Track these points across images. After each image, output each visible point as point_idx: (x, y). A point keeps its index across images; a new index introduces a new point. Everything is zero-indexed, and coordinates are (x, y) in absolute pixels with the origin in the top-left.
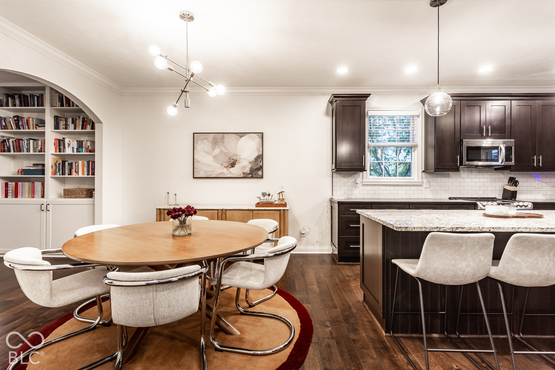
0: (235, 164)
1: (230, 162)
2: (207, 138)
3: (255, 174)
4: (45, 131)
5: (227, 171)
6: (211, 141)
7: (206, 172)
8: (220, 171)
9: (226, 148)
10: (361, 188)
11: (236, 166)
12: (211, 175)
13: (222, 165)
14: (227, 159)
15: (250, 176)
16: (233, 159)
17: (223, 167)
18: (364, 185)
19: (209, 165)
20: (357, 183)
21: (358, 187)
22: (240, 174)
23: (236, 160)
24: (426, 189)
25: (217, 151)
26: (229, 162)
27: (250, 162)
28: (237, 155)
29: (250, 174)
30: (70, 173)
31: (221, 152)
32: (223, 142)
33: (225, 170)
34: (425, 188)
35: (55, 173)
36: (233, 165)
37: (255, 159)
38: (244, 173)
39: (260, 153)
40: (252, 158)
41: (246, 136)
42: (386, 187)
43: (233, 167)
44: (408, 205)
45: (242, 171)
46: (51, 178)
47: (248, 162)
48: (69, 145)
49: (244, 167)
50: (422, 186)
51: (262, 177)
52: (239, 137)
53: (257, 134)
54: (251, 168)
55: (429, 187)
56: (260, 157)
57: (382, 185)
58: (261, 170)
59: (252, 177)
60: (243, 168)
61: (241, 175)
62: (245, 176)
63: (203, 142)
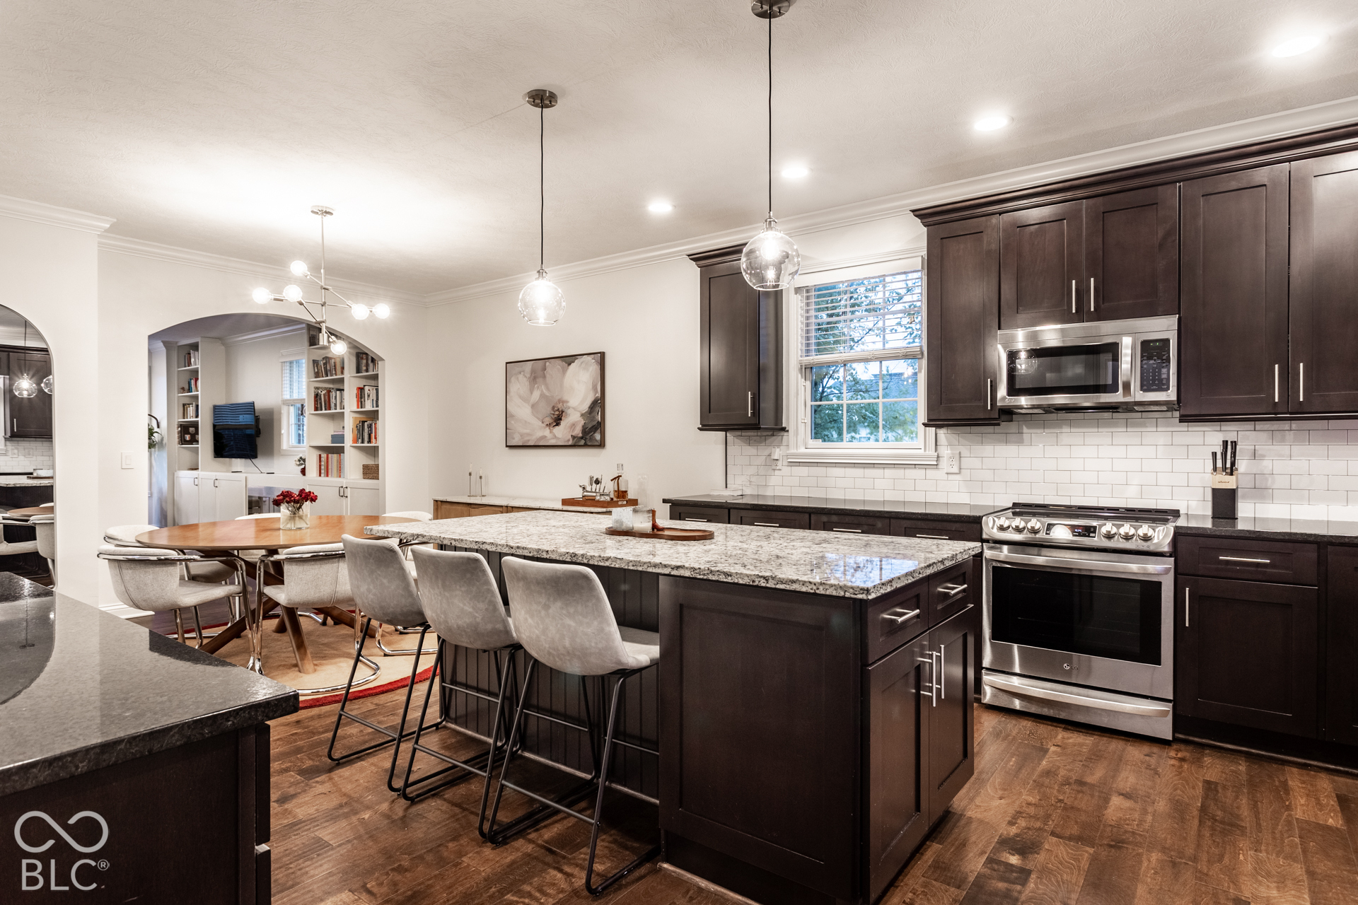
0: (561, 419)
1: (554, 415)
2: (524, 371)
3: (590, 439)
4: (343, 378)
5: (551, 432)
6: (528, 375)
7: (522, 435)
8: (539, 434)
9: (548, 389)
10: (786, 470)
11: (562, 422)
12: (529, 440)
13: (543, 423)
14: (549, 410)
15: (582, 442)
16: (558, 410)
17: (544, 425)
18: (792, 464)
19: (526, 421)
20: (777, 460)
21: (778, 468)
22: (568, 438)
23: (563, 412)
24: (951, 477)
25: (536, 395)
26: (552, 416)
27: (582, 415)
28: (563, 402)
29: (582, 438)
30: (370, 441)
31: (542, 396)
32: (544, 377)
33: (547, 432)
34: (947, 474)
35: (355, 441)
36: (557, 421)
37: (589, 408)
38: (573, 437)
39: (597, 395)
40: (585, 407)
41: (576, 361)
42: (843, 470)
43: (558, 424)
44: (807, 516)
45: (571, 434)
46: (352, 449)
47: (579, 415)
48: (369, 396)
49: (573, 425)
50: (939, 467)
51: (602, 445)
52: (567, 365)
53: (593, 356)
54: (583, 426)
55: (957, 471)
56: (599, 404)
57: (834, 465)
58: (599, 431)
59: (586, 446)
60: (571, 427)
61: (569, 440)
62: (576, 442)
63: (518, 379)
